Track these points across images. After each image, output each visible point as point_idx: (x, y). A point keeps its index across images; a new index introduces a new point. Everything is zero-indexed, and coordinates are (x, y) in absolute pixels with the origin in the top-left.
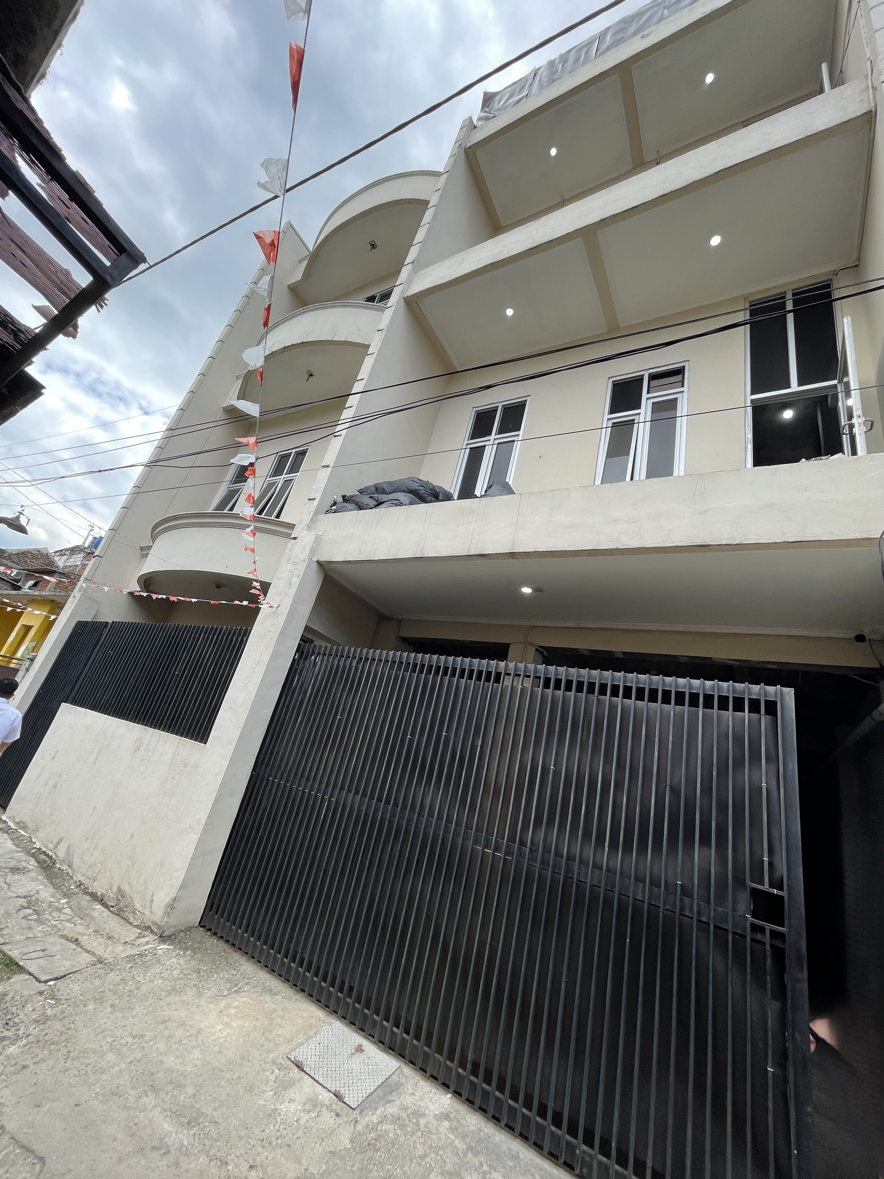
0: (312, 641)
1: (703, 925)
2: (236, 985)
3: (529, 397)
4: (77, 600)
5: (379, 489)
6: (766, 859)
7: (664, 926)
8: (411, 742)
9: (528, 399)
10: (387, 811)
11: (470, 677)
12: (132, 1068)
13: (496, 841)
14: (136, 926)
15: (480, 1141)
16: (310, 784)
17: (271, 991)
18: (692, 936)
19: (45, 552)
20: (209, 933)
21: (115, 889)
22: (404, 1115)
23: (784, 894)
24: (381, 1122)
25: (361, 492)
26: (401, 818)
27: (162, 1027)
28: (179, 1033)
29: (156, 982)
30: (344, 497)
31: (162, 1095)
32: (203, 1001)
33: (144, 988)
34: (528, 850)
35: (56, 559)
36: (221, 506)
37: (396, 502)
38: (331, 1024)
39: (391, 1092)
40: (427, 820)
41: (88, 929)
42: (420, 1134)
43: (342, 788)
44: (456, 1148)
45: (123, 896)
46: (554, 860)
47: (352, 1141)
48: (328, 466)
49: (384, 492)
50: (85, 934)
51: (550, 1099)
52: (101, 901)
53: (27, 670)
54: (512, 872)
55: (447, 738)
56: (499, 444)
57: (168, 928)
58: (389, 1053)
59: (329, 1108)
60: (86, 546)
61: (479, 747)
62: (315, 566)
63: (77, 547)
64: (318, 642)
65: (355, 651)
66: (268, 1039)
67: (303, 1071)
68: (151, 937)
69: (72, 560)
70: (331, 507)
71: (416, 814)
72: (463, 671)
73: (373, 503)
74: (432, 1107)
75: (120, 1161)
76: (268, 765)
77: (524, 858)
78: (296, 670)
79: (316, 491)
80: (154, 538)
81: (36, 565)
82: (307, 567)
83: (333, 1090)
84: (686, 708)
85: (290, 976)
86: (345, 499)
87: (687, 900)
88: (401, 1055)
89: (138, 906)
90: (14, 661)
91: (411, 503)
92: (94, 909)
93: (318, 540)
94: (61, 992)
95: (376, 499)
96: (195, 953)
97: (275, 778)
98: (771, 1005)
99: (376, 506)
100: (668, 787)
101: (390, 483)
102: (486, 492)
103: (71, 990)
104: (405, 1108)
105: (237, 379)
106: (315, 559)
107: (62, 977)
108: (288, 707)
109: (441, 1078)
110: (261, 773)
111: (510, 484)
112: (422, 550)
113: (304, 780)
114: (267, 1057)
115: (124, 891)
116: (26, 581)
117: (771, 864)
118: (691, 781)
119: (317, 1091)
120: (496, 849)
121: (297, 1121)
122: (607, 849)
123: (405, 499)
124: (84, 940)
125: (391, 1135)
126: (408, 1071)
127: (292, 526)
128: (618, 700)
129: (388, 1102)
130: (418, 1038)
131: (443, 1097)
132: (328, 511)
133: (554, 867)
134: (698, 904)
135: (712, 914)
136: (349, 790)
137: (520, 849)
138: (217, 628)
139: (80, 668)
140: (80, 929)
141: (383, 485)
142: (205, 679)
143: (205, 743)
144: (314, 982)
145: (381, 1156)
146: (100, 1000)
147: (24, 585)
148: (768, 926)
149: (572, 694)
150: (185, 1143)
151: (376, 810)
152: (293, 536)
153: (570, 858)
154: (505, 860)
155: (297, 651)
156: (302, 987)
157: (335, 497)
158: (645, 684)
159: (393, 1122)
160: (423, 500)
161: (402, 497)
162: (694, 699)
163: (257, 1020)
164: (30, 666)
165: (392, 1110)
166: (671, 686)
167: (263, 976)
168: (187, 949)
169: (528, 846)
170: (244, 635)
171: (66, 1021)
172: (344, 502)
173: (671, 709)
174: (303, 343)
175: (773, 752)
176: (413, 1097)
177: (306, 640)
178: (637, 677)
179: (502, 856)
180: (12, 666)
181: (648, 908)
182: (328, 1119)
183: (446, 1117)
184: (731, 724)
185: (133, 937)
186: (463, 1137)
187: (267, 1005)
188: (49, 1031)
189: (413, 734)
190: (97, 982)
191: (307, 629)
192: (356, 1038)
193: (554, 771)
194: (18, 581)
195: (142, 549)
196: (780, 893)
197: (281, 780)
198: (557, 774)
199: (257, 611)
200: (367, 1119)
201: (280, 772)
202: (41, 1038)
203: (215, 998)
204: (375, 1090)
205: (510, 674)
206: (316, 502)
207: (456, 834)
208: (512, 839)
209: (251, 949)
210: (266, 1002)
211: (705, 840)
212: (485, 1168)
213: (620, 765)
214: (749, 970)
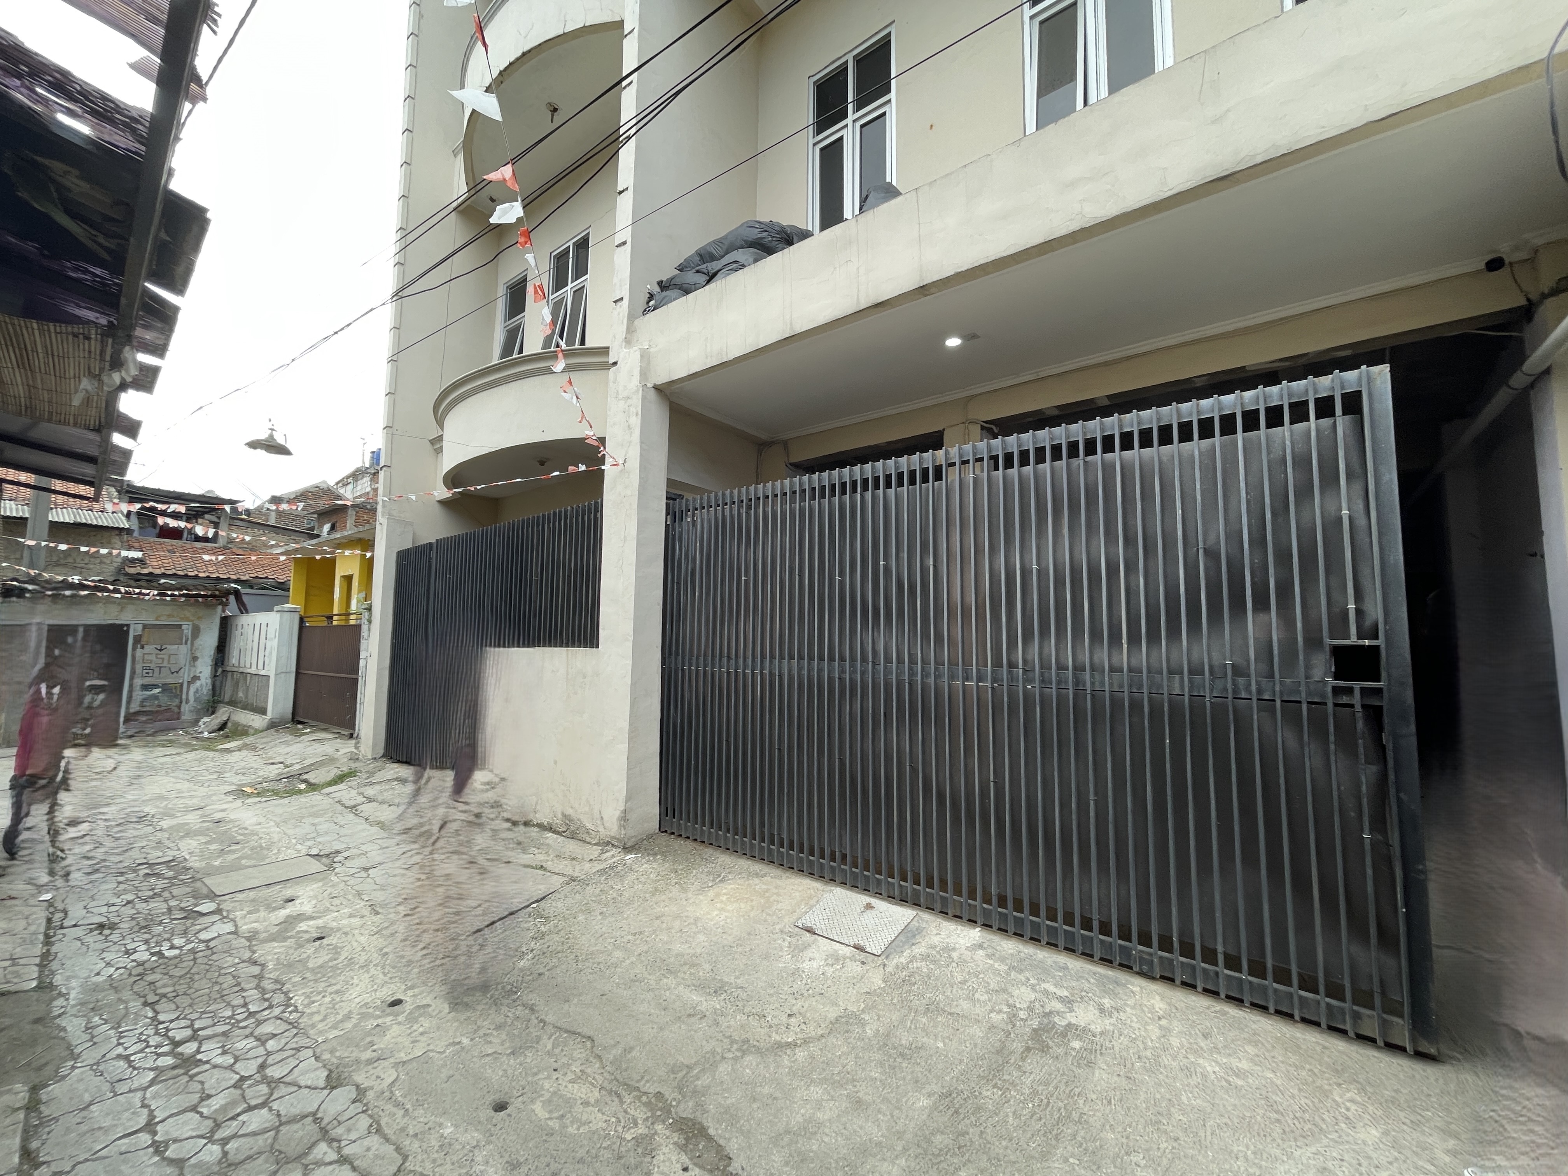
0: (681, 497)
1: (1267, 705)
2: (719, 876)
3: (894, 25)
4: (385, 527)
5: (705, 256)
6: (1351, 606)
7: (1212, 718)
8: (842, 583)
9: (893, 29)
10: (834, 669)
11: (900, 484)
12: (643, 959)
13: (978, 670)
14: (595, 844)
15: (1021, 960)
16: (733, 662)
17: (757, 874)
18: (1252, 719)
19: (324, 486)
20: (673, 836)
21: (560, 816)
22: (934, 952)
23: (1380, 642)
24: (911, 961)
25: (681, 268)
26: (853, 672)
27: (658, 922)
28: (677, 924)
29: (636, 887)
30: (660, 283)
31: (681, 975)
32: (690, 895)
33: (626, 894)
34: (1021, 671)
35: (342, 491)
36: (507, 350)
37: (735, 265)
38: (831, 891)
39: (914, 936)
40: (885, 668)
41: (549, 855)
42: (954, 965)
43: (772, 657)
44: (996, 970)
45: (570, 820)
46: (1057, 675)
47: (885, 981)
48: (624, 243)
49: (713, 258)
50: (548, 861)
51: (1094, 911)
52: (550, 829)
53: (370, 621)
54: (1006, 699)
55: (887, 568)
56: (862, 126)
57: (629, 839)
58: (901, 905)
59: (852, 958)
60: (367, 465)
61: (931, 567)
62: (652, 395)
63: (358, 470)
64: (689, 496)
65: (739, 492)
66: (769, 915)
67: (815, 934)
68: (614, 851)
69: (359, 488)
70: (648, 303)
71: (870, 664)
72: (888, 477)
73: (703, 279)
74: (962, 942)
75: (661, 1029)
76: (677, 654)
77: (1018, 681)
78: (674, 536)
79: (621, 286)
80: (440, 423)
81: (323, 504)
82: (644, 398)
83: (852, 944)
84: (1217, 440)
85: (773, 858)
86: (663, 286)
87: (1241, 681)
88: (917, 904)
89: (589, 826)
90: (352, 617)
91: (756, 261)
92: (547, 838)
93: (645, 356)
94: (547, 911)
95: (705, 271)
96: (666, 856)
97: (690, 665)
98: (1365, 770)
99: (708, 282)
100: (1201, 552)
101: (718, 242)
102: (861, 209)
103: (556, 907)
104: (933, 947)
105: (455, 156)
106: (650, 385)
107: (542, 899)
108: (679, 583)
109: (966, 916)
110: (673, 665)
111: (894, 183)
112: (791, 324)
113: (725, 660)
114: (774, 929)
115: (570, 816)
116: (321, 526)
117: (1359, 612)
118: (1234, 536)
119: (834, 947)
120: (980, 679)
121: (823, 974)
122: (1125, 646)
123: (745, 257)
124: (549, 865)
125: (925, 970)
126: (926, 916)
127: (604, 351)
128: (1115, 456)
129: (913, 944)
130: (930, 885)
131: (972, 931)
132: (645, 310)
133: (1059, 682)
134: (1257, 681)
135: (1277, 688)
136: (782, 657)
137: (1010, 672)
138: (560, 512)
139: (424, 603)
140: (541, 857)
141: (708, 248)
142: (569, 576)
143: (597, 647)
144: (801, 858)
145: (918, 988)
146: (588, 911)
147: (321, 531)
148: (1357, 685)
149: (1046, 467)
150: (718, 1007)
151: (820, 671)
152: (611, 362)
153: (1078, 668)
154: (993, 688)
155: (667, 514)
156: (789, 865)
157: (648, 286)
158: (1151, 422)
159: (922, 960)
160: (769, 251)
161: (739, 255)
162: (1228, 424)
163: (752, 900)
164: (370, 616)
165: (918, 950)
166: (1191, 415)
167: (744, 863)
168: (655, 854)
169: (1020, 666)
170: (596, 511)
171: (562, 933)
172: (662, 291)
173: (1196, 447)
174: (524, 54)
175: (1356, 466)
176: (938, 936)
177: (673, 496)
178: (1138, 416)
179: (989, 684)
180: (352, 622)
181: (1190, 700)
182: (855, 968)
183: (981, 946)
184: (1288, 443)
185: (597, 853)
186: (1002, 960)
187: (758, 887)
188: (551, 943)
189: (842, 573)
190: (578, 896)
191: (670, 483)
192: (864, 899)
193: (1039, 571)
194: (312, 529)
195: (433, 442)
196: (1374, 643)
197: (697, 666)
198: (1042, 574)
199: (600, 475)
200: (895, 961)
201: (694, 658)
202: (545, 950)
203: (702, 890)
204: (896, 937)
205: (954, 464)
206: (626, 302)
207: (925, 674)
208: (997, 663)
209: (722, 842)
210: (756, 885)
211: (1262, 604)
212: (1032, 981)
213: (1130, 541)
214: (1332, 738)
